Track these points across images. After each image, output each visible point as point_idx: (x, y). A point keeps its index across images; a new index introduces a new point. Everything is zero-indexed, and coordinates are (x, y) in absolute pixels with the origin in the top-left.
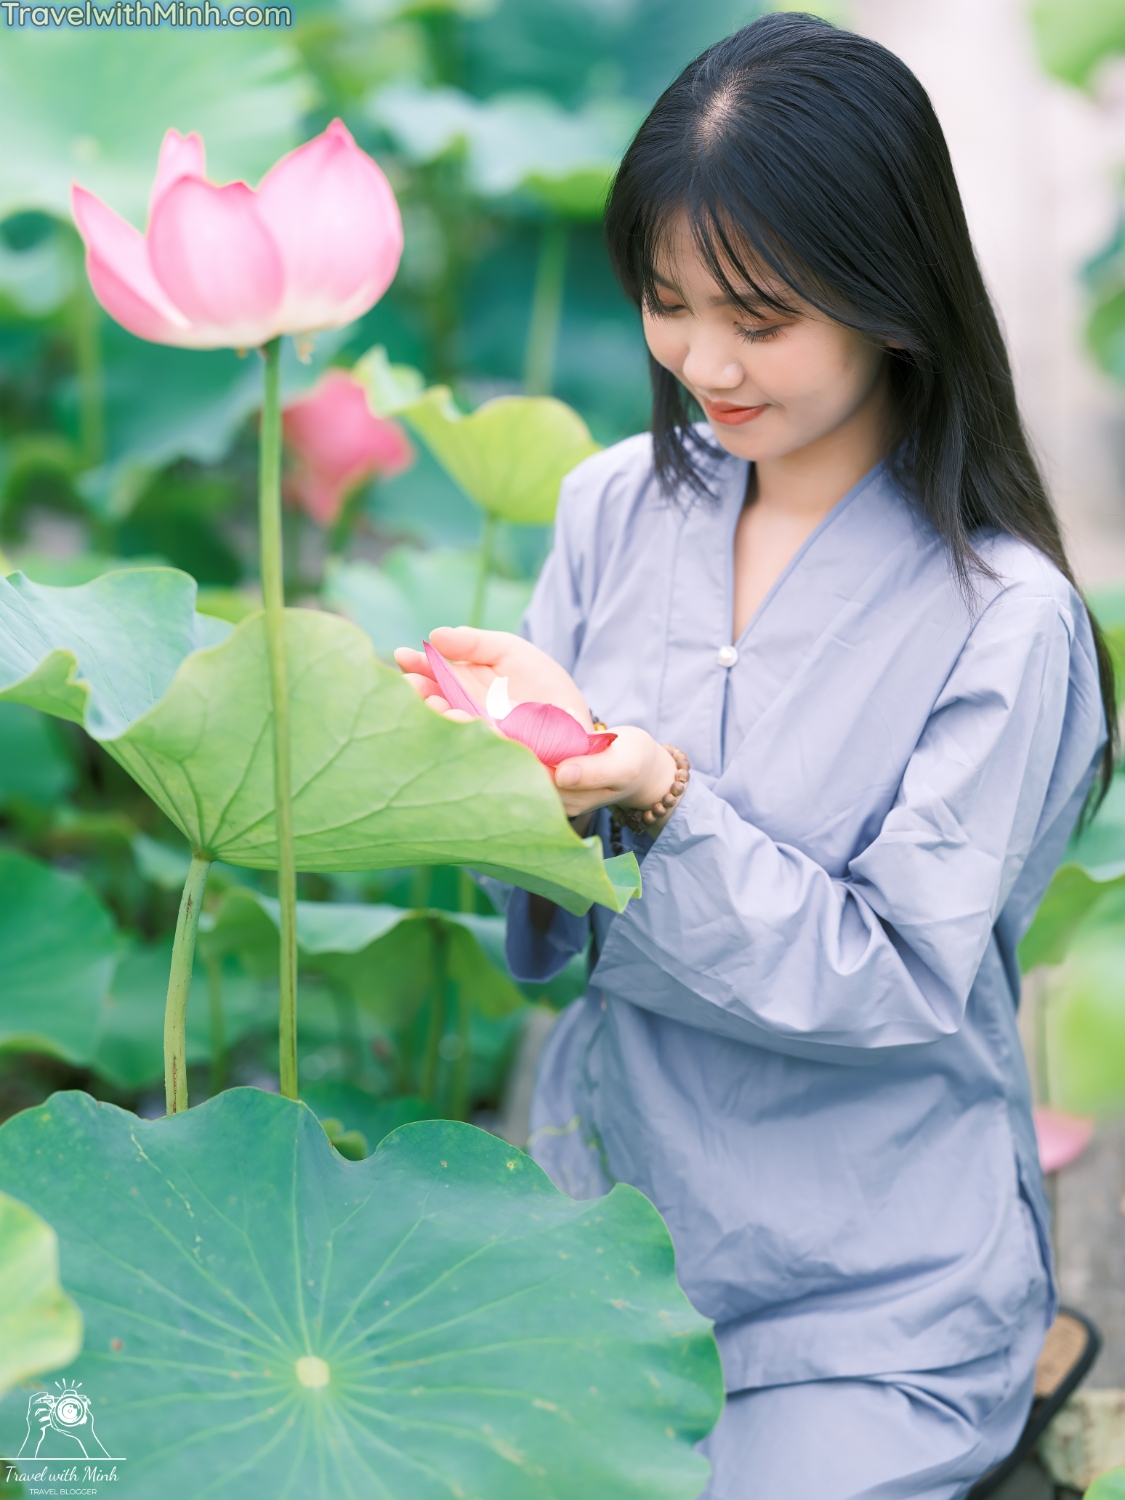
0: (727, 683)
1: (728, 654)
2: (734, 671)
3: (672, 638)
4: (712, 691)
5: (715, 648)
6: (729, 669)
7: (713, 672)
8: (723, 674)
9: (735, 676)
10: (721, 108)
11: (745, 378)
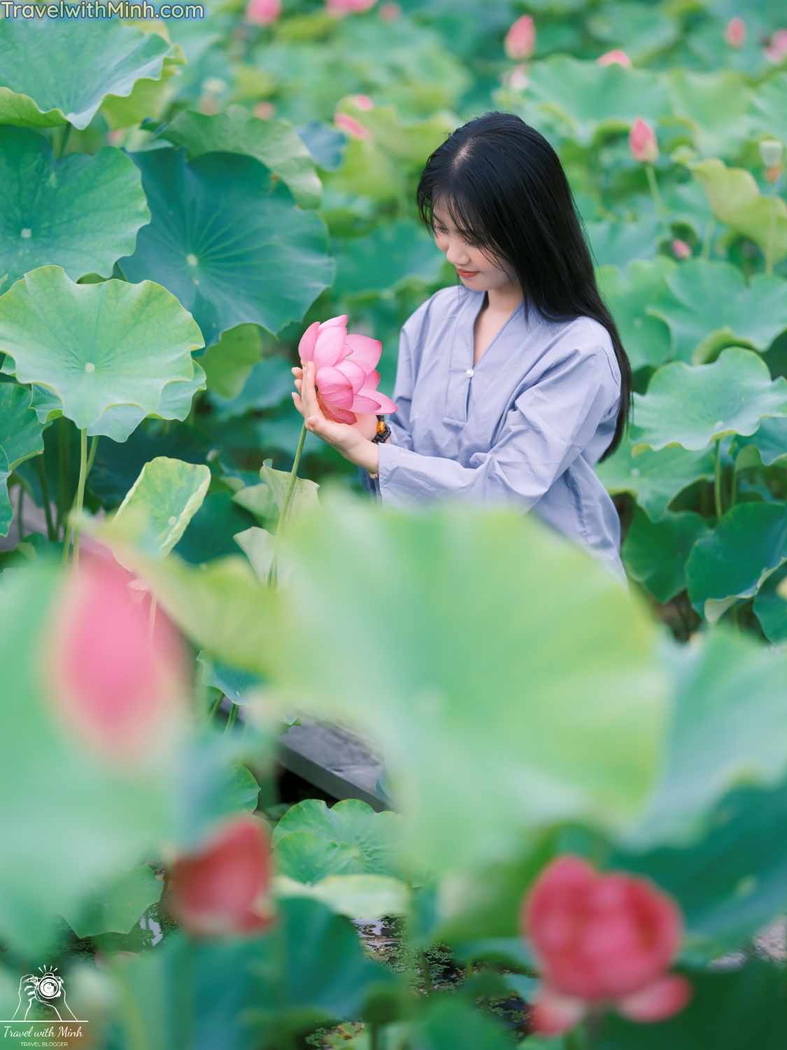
0: (470, 384)
1: (470, 372)
2: (473, 379)
3: (452, 369)
4: (464, 389)
5: (465, 371)
6: (471, 378)
7: (465, 381)
8: (469, 381)
9: (473, 382)
10: (463, 153)
11: (470, 261)
